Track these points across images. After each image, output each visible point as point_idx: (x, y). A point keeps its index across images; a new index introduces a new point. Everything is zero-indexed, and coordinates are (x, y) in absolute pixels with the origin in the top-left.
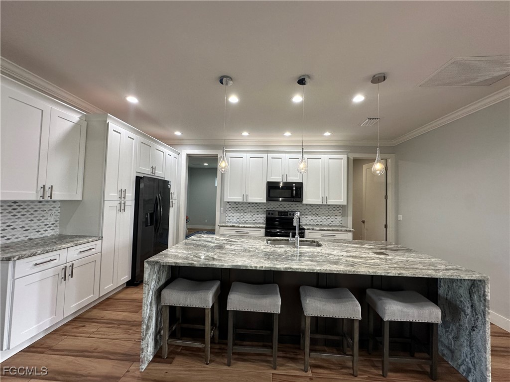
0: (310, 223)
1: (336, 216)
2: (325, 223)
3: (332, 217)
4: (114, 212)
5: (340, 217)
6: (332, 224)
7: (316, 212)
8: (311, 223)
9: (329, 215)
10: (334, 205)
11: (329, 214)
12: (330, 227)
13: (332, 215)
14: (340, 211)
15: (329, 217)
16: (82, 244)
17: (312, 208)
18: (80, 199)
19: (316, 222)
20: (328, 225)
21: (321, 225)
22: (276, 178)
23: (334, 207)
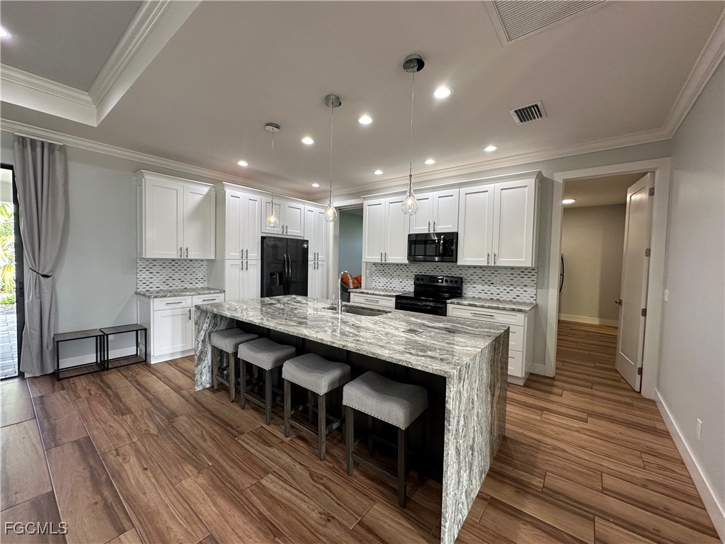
0: (480, 295)
1: (526, 286)
2: (505, 298)
3: (518, 288)
4: (237, 270)
5: (532, 289)
6: (518, 299)
7: (489, 278)
8: (483, 296)
9: (512, 285)
10: (522, 267)
11: (512, 282)
12: (515, 304)
13: (518, 285)
14: (533, 278)
15: (512, 288)
16: (204, 294)
17: (484, 273)
18: (213, 258)
19: (489, 294)
20: (511, 301)
21: (498, 300)
22: (421, 229)
23: (522, 271)
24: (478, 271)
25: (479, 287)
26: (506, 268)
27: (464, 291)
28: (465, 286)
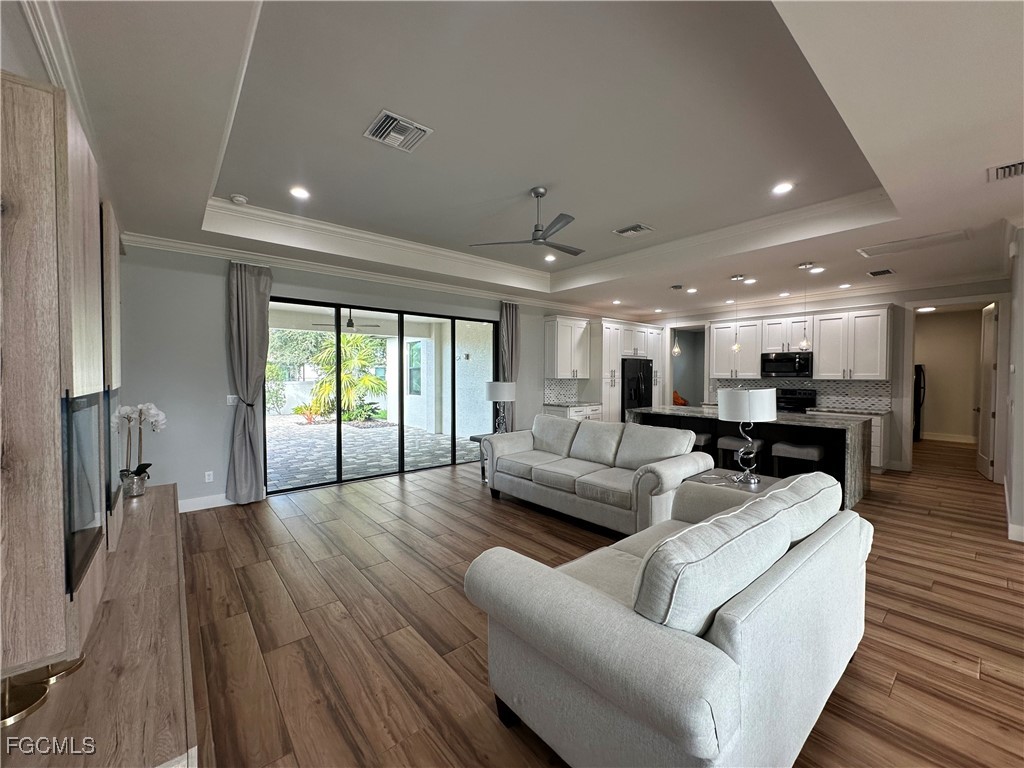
1: (880, 396)
2: (860, 407)
3: (873, 398)
4: (608, 388)
5: (887, 399)
7: (844, 390)
11: (866, 393)
13: (873, 396)
14: (888, 389)
15: (866, 398)
19: (843, 404)
21: (853, 409)
22: (774, 349)
23: (877, 383)
24: (832, 384)
25: (834, 398)
26: (860, 381)
27: (818, 402)
28: (818, 398)
